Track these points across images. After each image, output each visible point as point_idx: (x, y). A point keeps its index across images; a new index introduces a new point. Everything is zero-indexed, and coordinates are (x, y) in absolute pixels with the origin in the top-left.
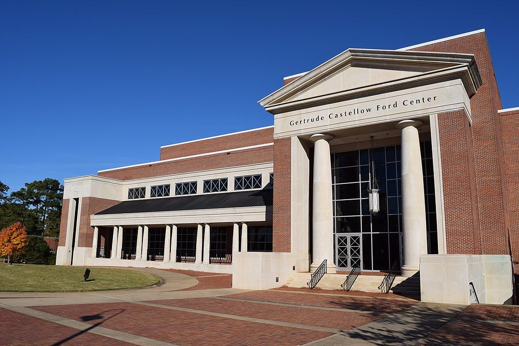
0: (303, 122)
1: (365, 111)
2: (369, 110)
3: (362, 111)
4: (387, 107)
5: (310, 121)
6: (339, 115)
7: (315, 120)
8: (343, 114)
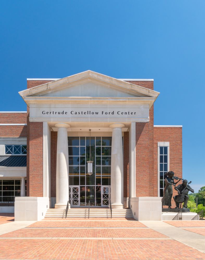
0: (52, 113)
1: (95, 113)
2: (97, 113)
3: (93, 113)
4: (108, 113)
5: (57, 113)
6: (78, 113)
7: (61, 113)
8: (81, 113)
